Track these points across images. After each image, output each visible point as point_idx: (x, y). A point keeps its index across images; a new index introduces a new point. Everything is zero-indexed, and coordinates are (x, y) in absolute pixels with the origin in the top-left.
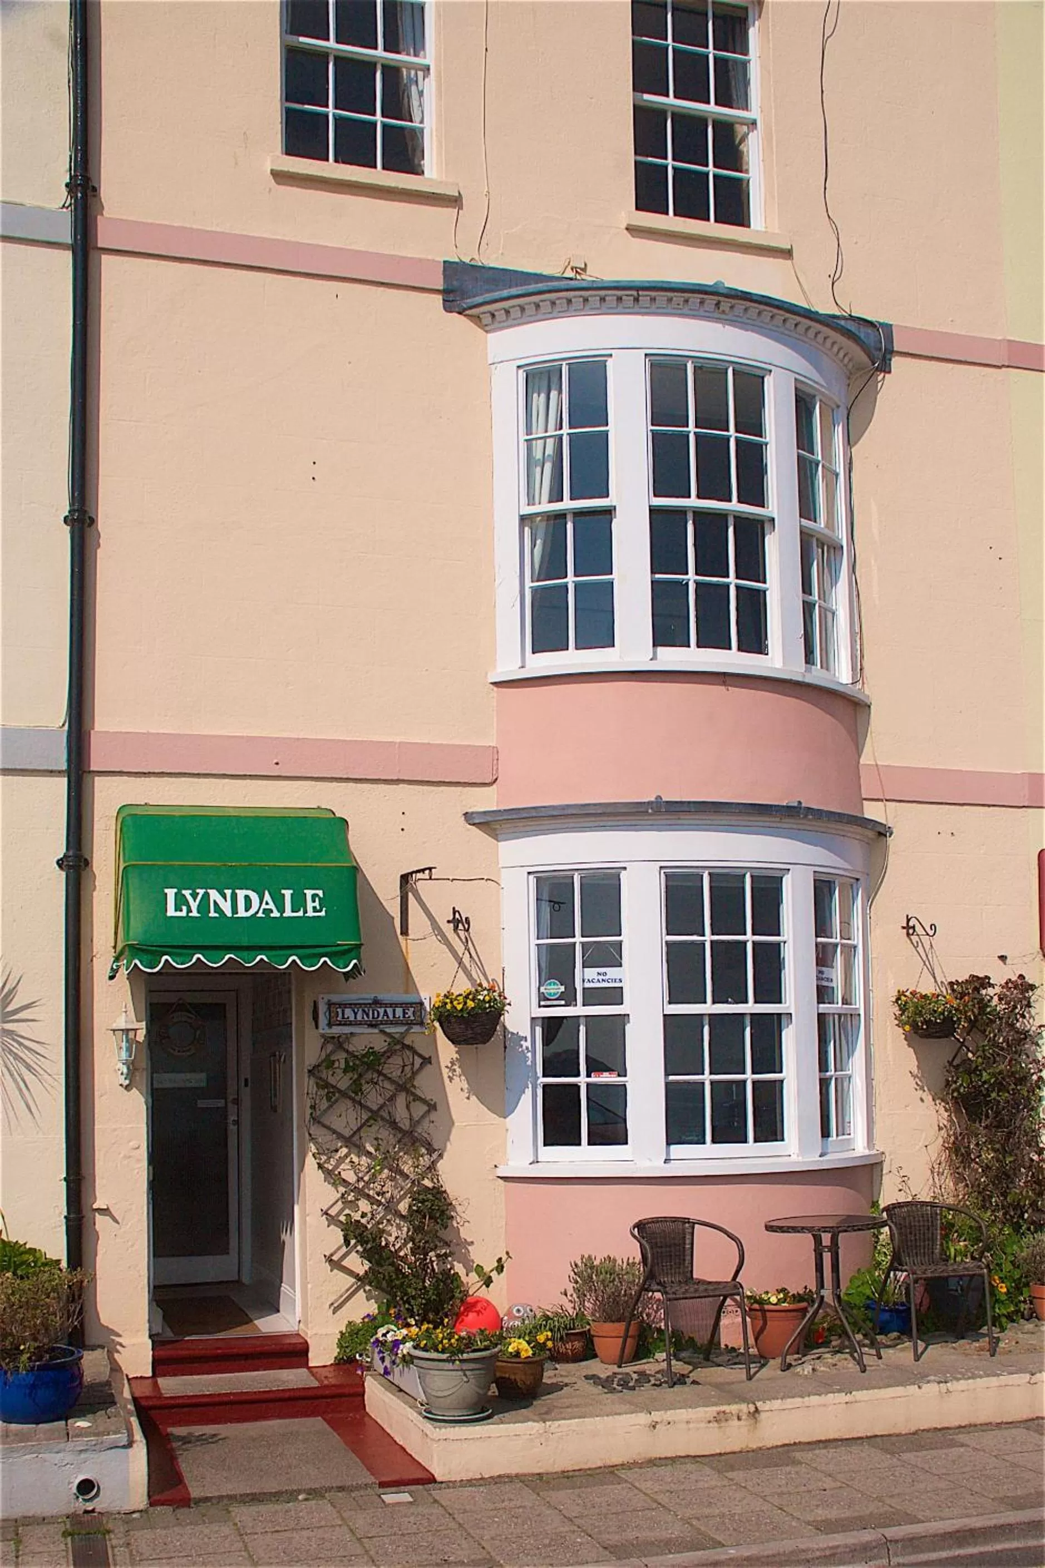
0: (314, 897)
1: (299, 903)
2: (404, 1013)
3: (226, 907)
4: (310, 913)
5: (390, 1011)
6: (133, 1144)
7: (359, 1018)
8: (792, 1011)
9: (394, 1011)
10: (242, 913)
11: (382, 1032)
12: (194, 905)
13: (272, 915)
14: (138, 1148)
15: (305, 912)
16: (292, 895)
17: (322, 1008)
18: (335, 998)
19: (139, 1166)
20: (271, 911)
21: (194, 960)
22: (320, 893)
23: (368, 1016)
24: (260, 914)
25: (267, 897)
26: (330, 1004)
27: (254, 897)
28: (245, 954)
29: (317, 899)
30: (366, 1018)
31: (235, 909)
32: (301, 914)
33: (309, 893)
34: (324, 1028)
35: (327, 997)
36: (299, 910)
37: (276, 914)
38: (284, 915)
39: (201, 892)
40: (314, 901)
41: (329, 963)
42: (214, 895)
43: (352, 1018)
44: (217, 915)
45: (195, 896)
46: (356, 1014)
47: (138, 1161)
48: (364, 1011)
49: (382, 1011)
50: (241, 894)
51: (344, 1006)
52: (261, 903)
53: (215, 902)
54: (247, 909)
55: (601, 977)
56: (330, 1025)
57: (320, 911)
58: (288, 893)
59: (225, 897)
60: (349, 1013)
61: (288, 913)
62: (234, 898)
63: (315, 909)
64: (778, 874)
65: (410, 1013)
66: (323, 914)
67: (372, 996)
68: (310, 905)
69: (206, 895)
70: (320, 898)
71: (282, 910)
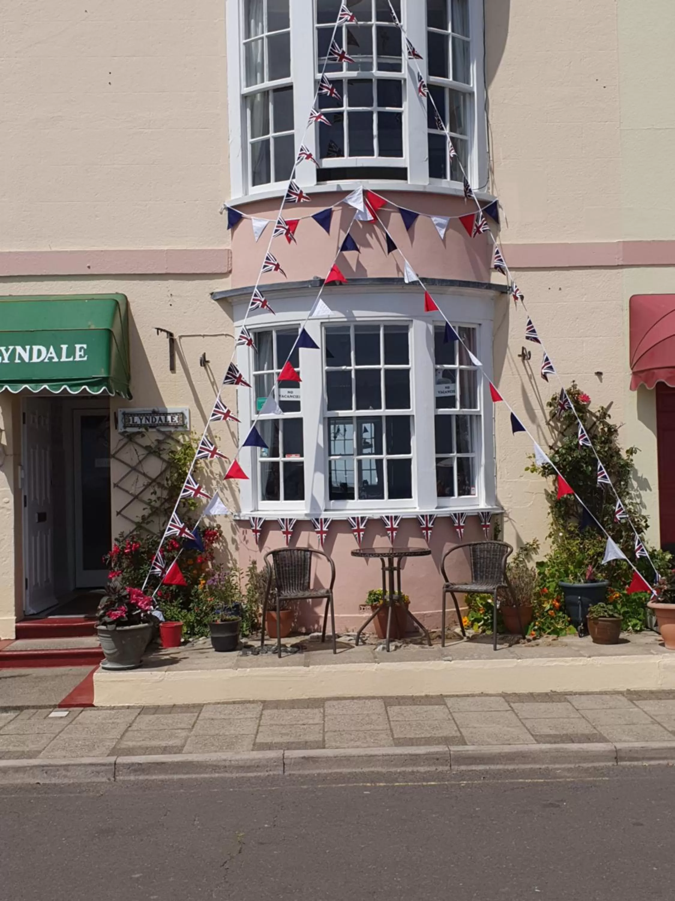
0: (81, 349)
1: (71, 352)
2: (172, 419)
3: (26, 357)
4: (78, 359)
5: (163, 418)
6: (6, 500)
7: (143, 422)
8: (414, 414)
9: (133, 419)
10: (35, 360)
11: (159, 431)
12: (6, 356)
13: (54, 360)
14: (8, 502)
15: (74, 358)
16: (67, 348)
17: (120, 417)
18: (128, 410)
19: (8, 513)
20: (53, 358)
21: (4, 389)
22: (85, 346)
23: (149, 421)
24: (46, 360)
25: (52, 349)
26: (124, 414)
27: (43, 349)
28: (33, 385)
29: (83, 350)
30: (148, 422)
31: (31, 357)
32: (71, 359)
33: (78, 346)
34: (121, 429)
35: (123, 410)
36: (70, 357)
37: (56, 360)
38: (61, 360)
39: (11, 348)
40: (80, 351)
41: (88, 389)
42: (19, 349)
43: (139, 422)
44: (19, 361)
45: (7, 350)
46: (141, 420)
47: (8, 510)
48: (146, 418)
49: (157, 418)
50: (35, 348)
51: (133, 415)
52: (47, 353)
53: (19, 354)
54: (39, 357)
55: (289, 394)
56: (125, 427)
57: (84, 357)
58: (64, 347)
59: (25, 350)
60: (137, 419)
61: (64, 359)
62: (31, 350)
63: (81, 356)
64: (405, 324)
65: (176, 419)
66: (85, 359)
67: (151, 409)
68: (78, 353)
69: (14, 350)
70: (85, 350)
71: (59, 357)
